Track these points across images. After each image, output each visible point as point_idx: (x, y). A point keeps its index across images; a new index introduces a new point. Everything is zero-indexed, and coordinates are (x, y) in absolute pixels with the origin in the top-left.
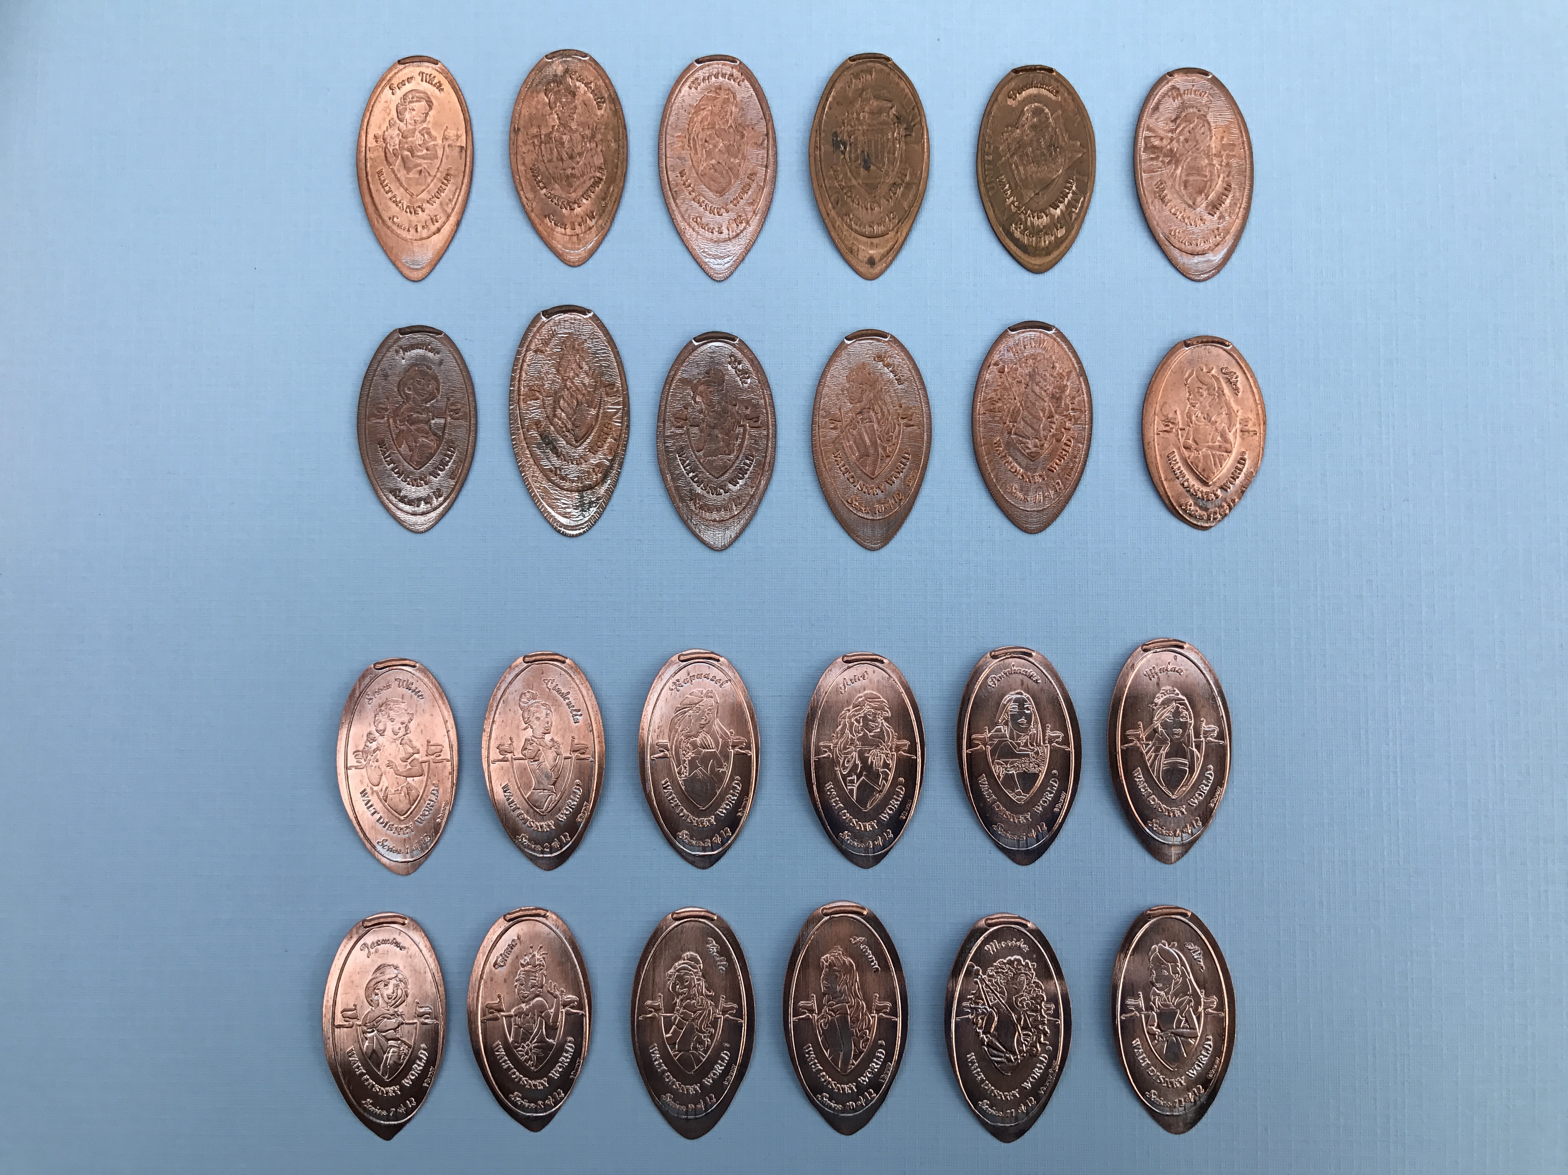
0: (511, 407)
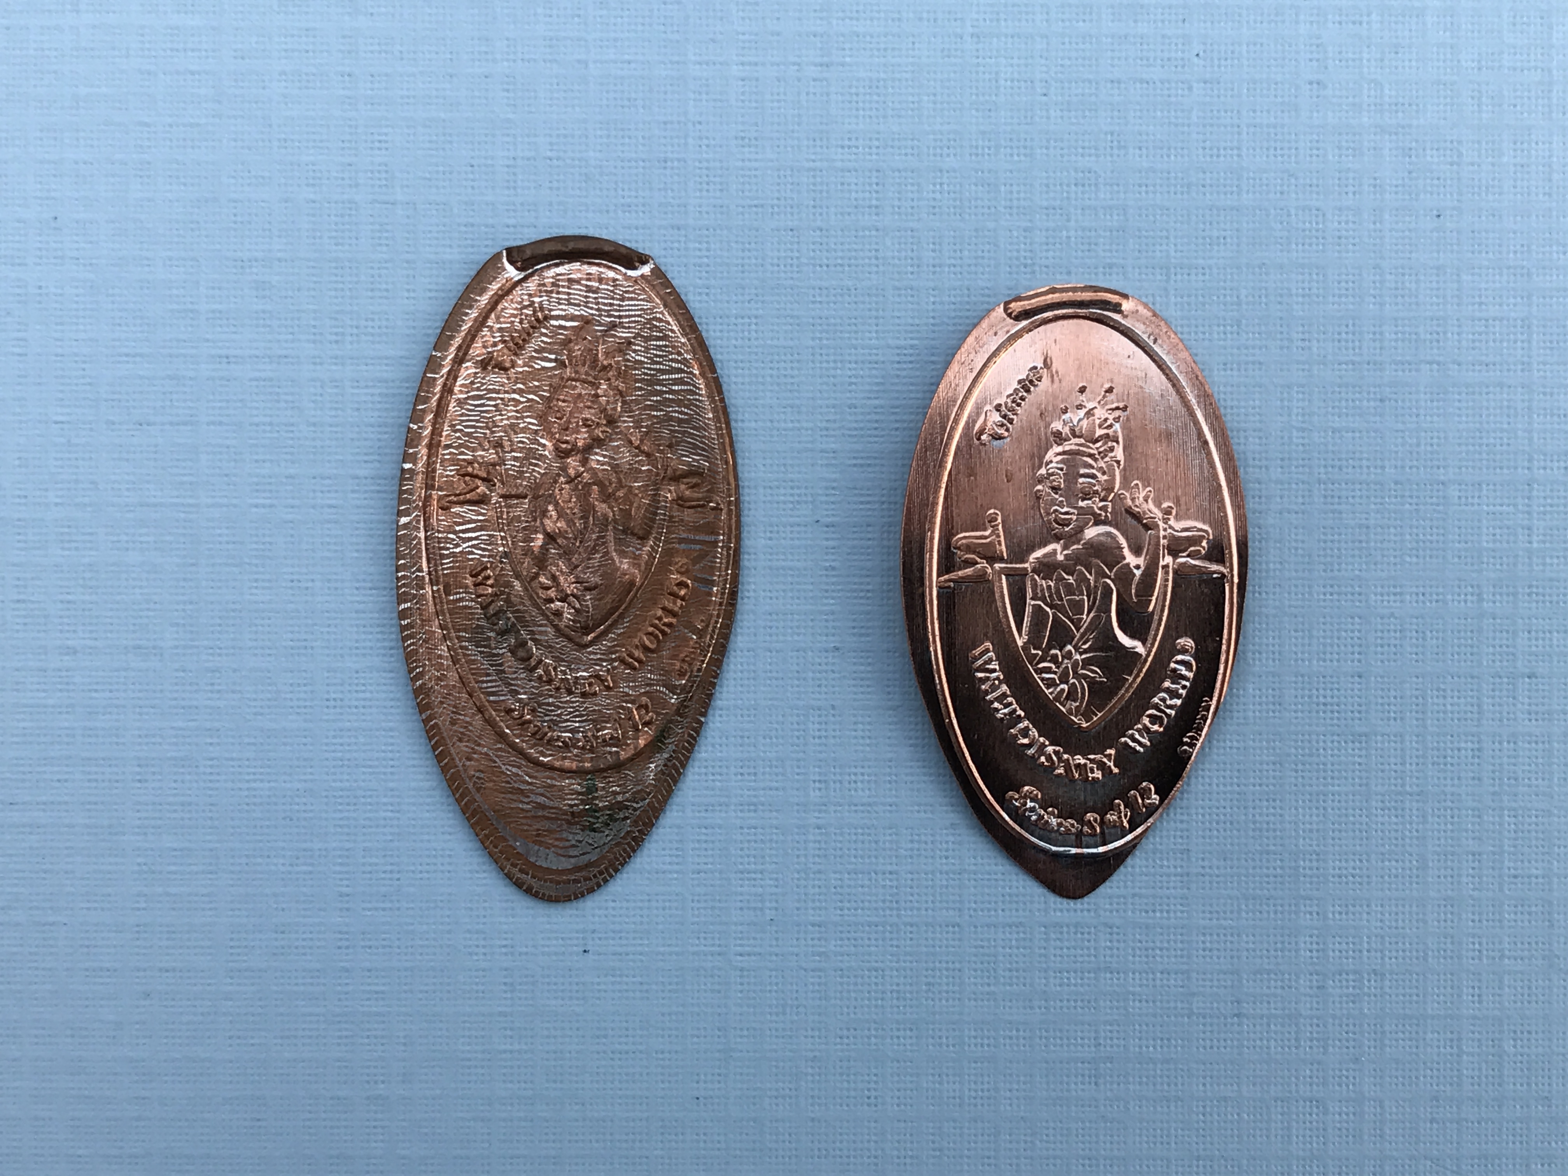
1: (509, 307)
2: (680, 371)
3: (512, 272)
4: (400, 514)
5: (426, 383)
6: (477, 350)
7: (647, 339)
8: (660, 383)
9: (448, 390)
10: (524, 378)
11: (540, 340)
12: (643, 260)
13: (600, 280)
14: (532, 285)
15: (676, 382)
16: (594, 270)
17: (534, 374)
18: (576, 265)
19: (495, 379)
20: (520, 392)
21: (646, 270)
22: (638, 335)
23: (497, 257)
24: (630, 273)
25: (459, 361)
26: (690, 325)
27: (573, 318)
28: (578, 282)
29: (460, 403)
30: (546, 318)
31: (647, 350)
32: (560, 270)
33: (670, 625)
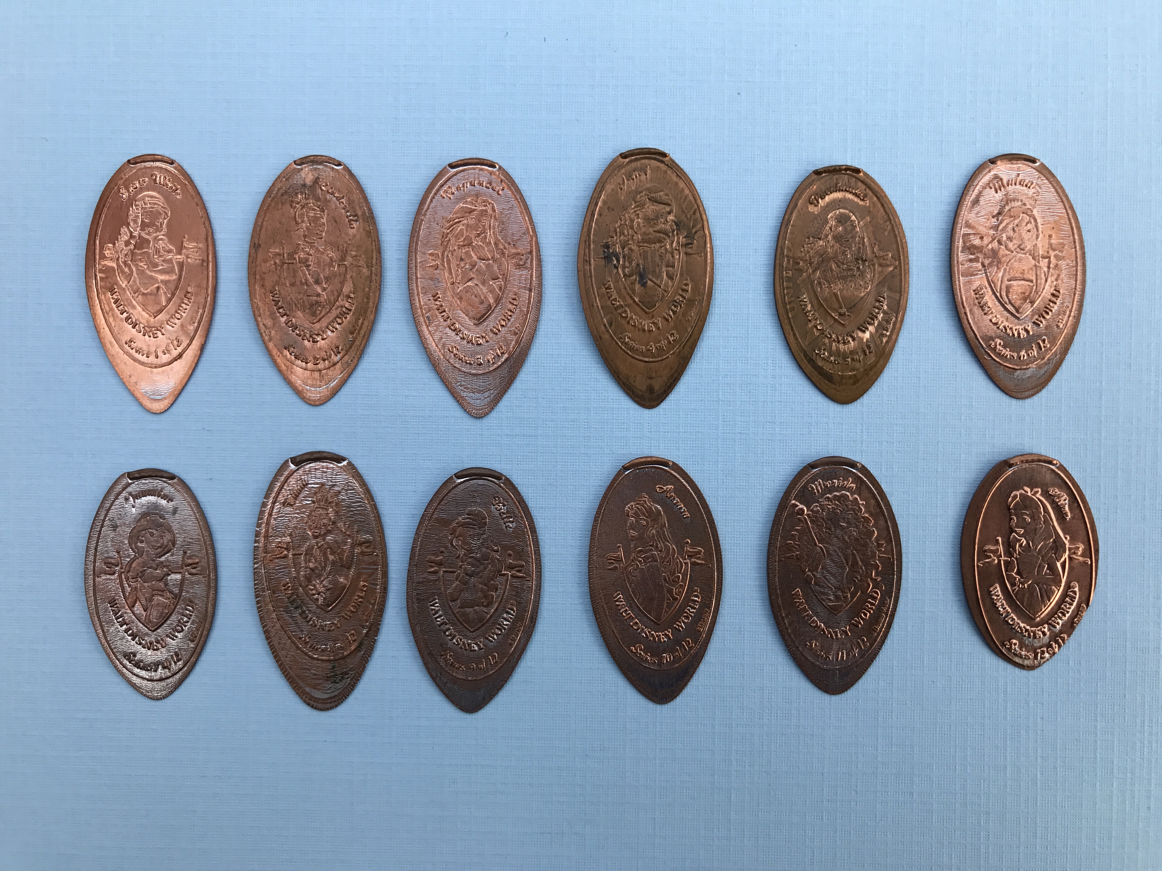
0: (256, 566)
1: (292, 481)
2: (360, 502)
3: (292, 467)
4: (255, 563)
5: (262, 512)
6: (281, 499)
7: (346, 490)
8: (352, 507)
9: (270, 515)
10: (299, 508)
11: (306, 493)
12: (344, 459)
13: (327, 468)
14: (301, 472)
15: (359, 506)
16: (324, 464)
17: (304, 506)
18: (318, 463)
19: (289, 509)
20: (298, 514)
21: (345, 463)
22: (343, 489)
23: (287, 461)
24: (339, 465)
25: (274, 503)
26: (363, 484)
27: (317, 484)
28: (318, 469)
29: (275, 519)
30: (307, 484)
31: (347, 494)
32: (311, 465)
33: (360, 602)
